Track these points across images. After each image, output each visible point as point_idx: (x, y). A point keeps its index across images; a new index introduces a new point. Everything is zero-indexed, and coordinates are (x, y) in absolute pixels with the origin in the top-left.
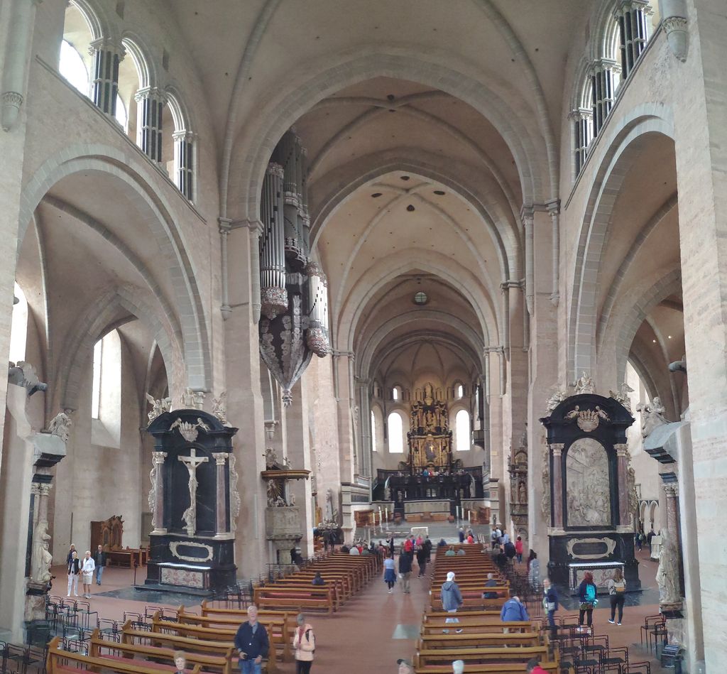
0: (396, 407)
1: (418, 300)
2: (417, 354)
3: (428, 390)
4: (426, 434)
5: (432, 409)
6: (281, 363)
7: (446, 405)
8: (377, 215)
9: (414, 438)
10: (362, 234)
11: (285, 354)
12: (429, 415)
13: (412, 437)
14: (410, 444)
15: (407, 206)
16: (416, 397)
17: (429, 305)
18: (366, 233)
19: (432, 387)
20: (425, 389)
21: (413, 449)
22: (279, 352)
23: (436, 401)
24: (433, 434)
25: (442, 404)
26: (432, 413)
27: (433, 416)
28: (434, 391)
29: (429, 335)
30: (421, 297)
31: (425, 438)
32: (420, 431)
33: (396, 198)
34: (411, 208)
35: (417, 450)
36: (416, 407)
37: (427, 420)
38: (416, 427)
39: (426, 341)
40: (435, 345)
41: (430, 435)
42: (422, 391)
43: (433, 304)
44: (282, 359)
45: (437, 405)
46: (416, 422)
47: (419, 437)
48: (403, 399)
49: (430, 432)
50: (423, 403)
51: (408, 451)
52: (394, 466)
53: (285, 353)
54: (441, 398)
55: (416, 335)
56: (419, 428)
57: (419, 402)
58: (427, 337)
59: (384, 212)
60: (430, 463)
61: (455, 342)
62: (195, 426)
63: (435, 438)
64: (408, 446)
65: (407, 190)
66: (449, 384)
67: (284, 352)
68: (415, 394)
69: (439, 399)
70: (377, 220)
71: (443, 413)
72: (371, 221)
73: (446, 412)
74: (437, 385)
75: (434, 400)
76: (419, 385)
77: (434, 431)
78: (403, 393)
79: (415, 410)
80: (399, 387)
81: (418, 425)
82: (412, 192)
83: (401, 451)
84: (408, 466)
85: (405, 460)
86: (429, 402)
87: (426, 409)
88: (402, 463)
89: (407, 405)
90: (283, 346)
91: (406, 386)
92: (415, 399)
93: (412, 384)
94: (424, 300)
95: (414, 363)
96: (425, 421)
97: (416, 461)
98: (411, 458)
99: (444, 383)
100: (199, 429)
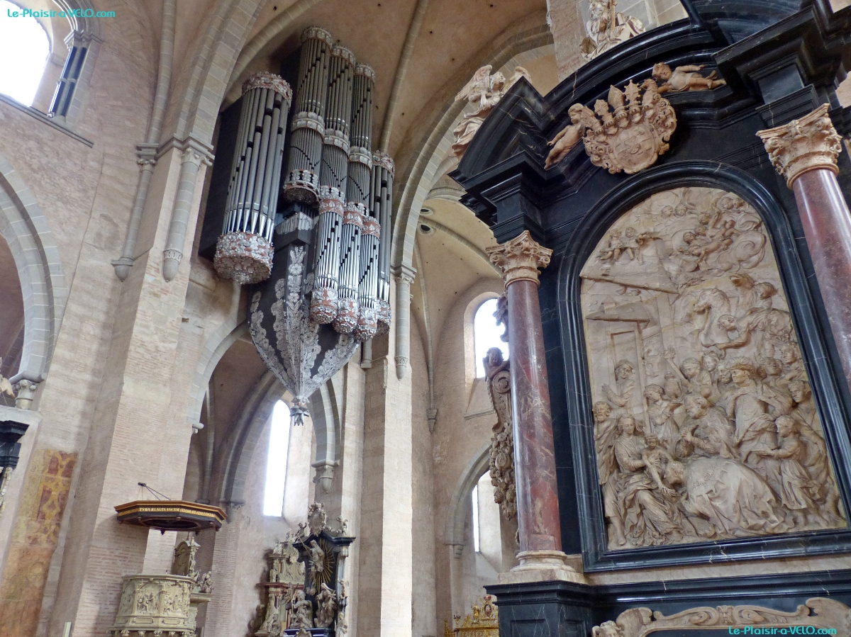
6: (278, 353)
11: (279, 338)
22: (272, 336)
44: (278, 347)
53: (279, 336)
67: (277, 335)
90: (275, 325)
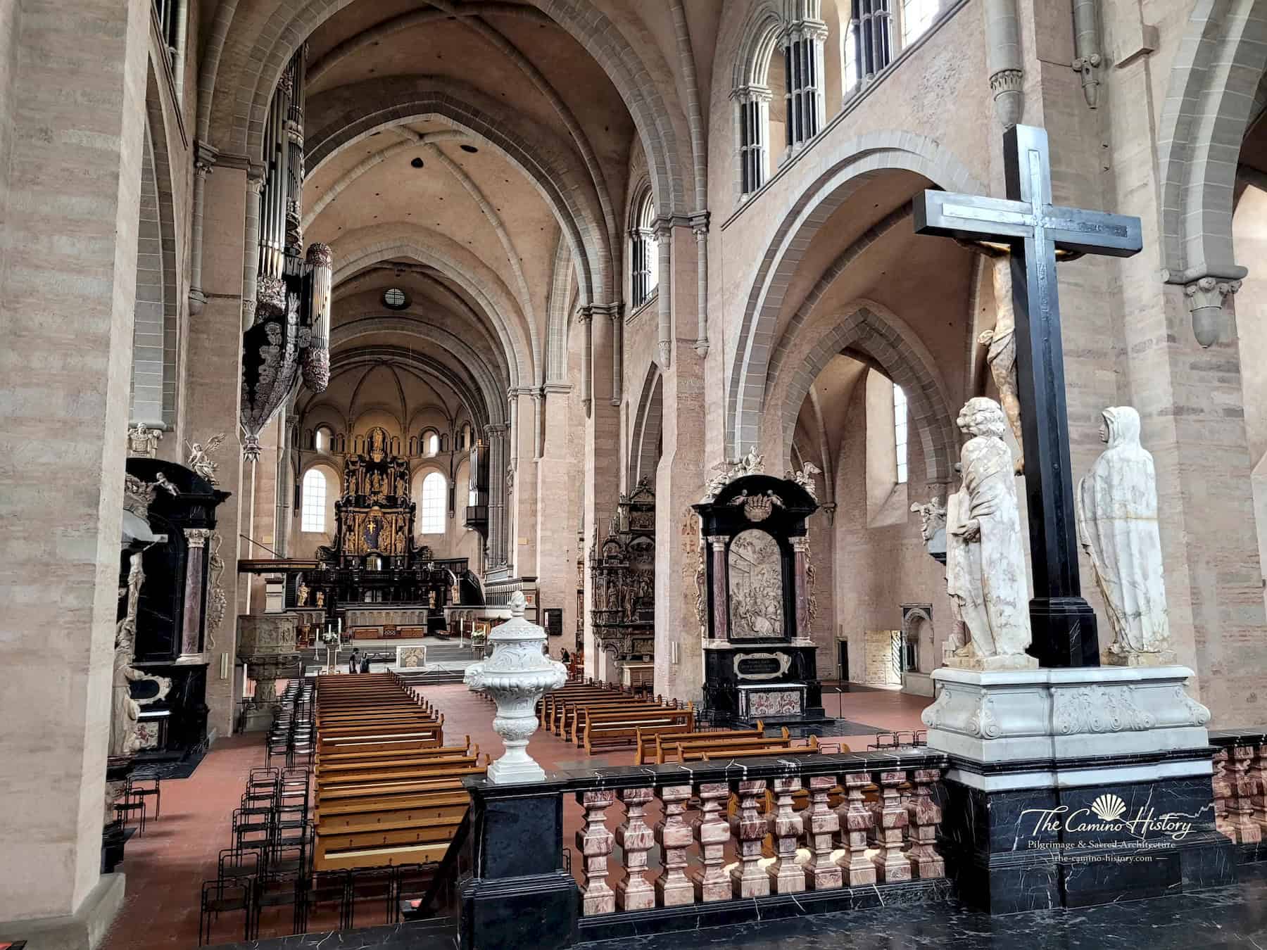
0: (318, 460)
1: (389, 299)
2: (361, 382)
3: (378, 438)
4: (369, 506)
5: (382, 467)
7: (408, 464)
8: (362, 162)
9: (346, 512)
10: (331, 188)
11: (263, 382)
12: (376, 477)
13: (344, 509)
14: (339, 520)
15: (414, 157)
16: (355, 447)
17: (408, 310)
18: (339, 188)
19: (384, 434)
20: (371, 438)
21: (344, 528)
23: (390, 456)
24: (382, 506)
25: (400, 461)
26: (382, 475)
27: (383, 479)
28: (388, 441)
29: (393, 354)
30: (394, 297)
31: (367, 513)
32: (360, 501)
33: (401, 143)
34: (417, 163)
35: (350, 529)
36: (354, 463)
37: (372, 485)
38: (353, 494)
39: (384, 363)
40: (397, 370)
41: (376, 508)
42: (367, 440)
43: (416, 310)
44: (257, 388)
45: (391, 463)
46: (353, 487)
47: (357, 509)
48: (332, 448)
49: (376, 503)
50: (367, 459)
51: (334, 531)
52: (306, 554)
53: (264, 380)
54: (400, 450)
55: (372, 353)
56: (358, 498)
57: (360, 456)
58: (385, 357)
59: (377, 160)
60: (375, 550)
61: (437, 369)
62: (151, 485)
63: (385, 513)
64: (335, 524)
65: (421, 136)
66: (415, 431)
67: (261, 378)
68: (353, 444)
69: (395, 453)
70: (359, 171)
71: (402, 476)
72: (349, 171)
73: (406, 474)
74: (393, 431)
75: (386, 454)
76: (362, 430)
77: (384, 502)
78: (332, 441)
79: (352, 467)
80: (328, 432)
81: (357, 492)
82: (428, 140)
83: (321, 529)
84: (333, 554)
85: (328, 544)
86: (377, 457)
87: (371, 466)
88: (323, 548)
89: (339, 459)
90: (261, 368)
91: (339, 428)
92: (352, 451)
93: (350, 428)
94: (400, 302)
95: (355, 394)
96: (368, 486)
97: (349, 547)
98: (339, 540)
99: (405, 430)
100: (160, 490)
